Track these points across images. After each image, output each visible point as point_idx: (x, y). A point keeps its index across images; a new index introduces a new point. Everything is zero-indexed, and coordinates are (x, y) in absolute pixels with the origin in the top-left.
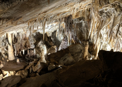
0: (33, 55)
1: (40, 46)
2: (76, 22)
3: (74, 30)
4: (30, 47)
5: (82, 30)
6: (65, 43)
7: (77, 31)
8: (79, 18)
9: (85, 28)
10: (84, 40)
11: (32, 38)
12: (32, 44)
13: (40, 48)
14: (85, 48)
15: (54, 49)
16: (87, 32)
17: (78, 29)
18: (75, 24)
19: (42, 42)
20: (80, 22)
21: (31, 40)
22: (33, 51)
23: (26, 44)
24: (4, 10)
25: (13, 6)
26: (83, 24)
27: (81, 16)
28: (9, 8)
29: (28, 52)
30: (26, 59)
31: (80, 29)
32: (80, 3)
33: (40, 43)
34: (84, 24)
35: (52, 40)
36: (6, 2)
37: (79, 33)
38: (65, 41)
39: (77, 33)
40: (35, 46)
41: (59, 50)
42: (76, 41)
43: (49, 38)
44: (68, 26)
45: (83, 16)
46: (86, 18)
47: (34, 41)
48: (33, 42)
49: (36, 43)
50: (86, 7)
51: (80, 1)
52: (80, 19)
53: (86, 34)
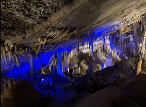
0: (78, 73)
1: (82, 65)
2: (123, 38)
3: (120, 46)
4: (74, 66)
5: (130, 46)
6: (110, 61)
7: (124, 47)
8: (126, 33)
9: (134, 43)
10: (133, 56)
11: (76, 58)
12: (75, 63)
13: (83, 67)
14: (138, 64)
15: (99, 67)
16: (136, 47)
17: (125, 45)
18: (122, 40)
19: (85, 62)
20: (128, 37)
21: (74, 59)
22: (78, 69)
23: (70, 63)
24: (65, 15)
25: (75, 8)
26: (130, 40)
27: (130, 30)
28: (71, 11)
29: (73, 70)
30: (73, 77)
31: (127, 45)
32: (138, 8)
33: (82, 62)
34: (132, 39)
35: (93, 60)
36: (68, 5)
37: (126, 50)
38: (110, 58)
39: (124, 49)
40: (78, 65)
41: (104, 68)
42: (122, 58)
43: (90, 58)
44: (113, 43)
45: (132, 30)
46: (135, 32)
47: (77, 60)
48: (76, 62)
49: (79, 62)
50: (138, 18)
51: (139, 7)
52: (128, 34)
53: (135, 49)
